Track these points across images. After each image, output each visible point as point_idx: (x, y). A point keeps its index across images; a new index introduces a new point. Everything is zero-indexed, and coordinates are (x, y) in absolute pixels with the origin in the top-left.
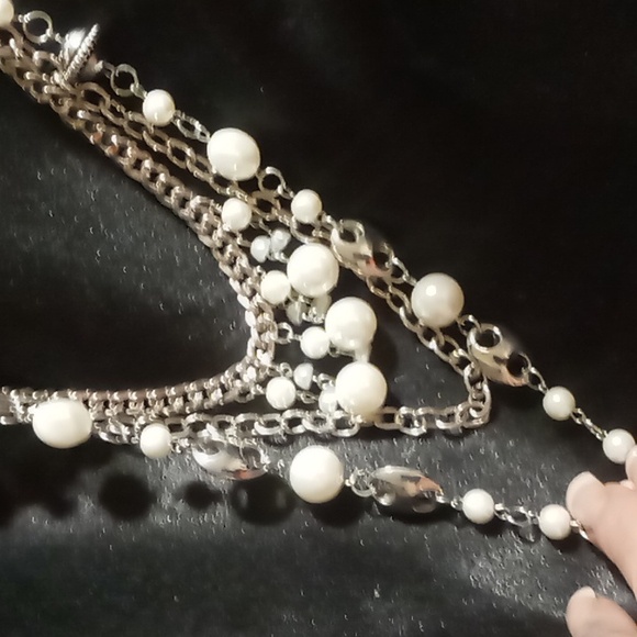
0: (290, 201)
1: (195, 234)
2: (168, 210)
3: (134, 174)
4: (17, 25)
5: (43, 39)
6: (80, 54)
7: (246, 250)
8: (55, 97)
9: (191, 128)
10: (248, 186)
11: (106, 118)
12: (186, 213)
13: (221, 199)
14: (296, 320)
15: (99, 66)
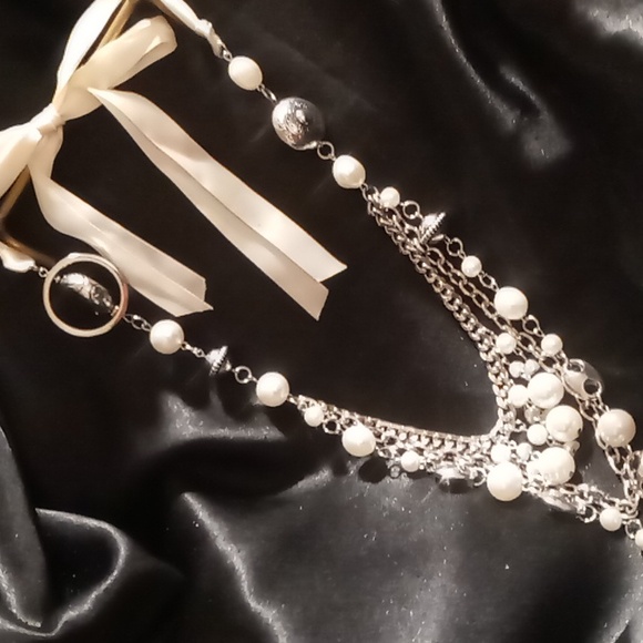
0: (541, 339)
1: (478, 350)
2: (465, 333)
3: (449, 307)
4: (399, 207)
5: (412, 217)
6: (431, 229)
7: (507, 367)
8: (412, 253)
9: (488, 282)
10: (517, 325)
11: (439, 270)
12: (475, 336)
13: (498, 332)
14: (529, 420)
15: (441, 237)
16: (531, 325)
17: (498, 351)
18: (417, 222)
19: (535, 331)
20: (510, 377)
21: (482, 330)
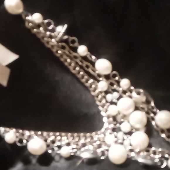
3: (73, 71)
5: (50, 28)
15: (66, 37)
16: (114, 76)
17: (100, 90)
18: (53, 31)
19: (117, 78)
20: (107, 102)
21: (91, 81)
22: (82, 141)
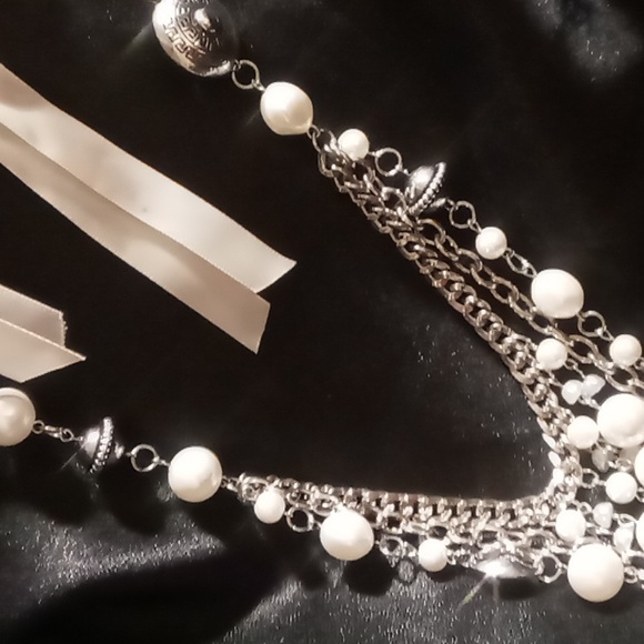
0: (608, 343)
1: (507, 369)
2: (485, 344)
3: (457, 306)
4: (369, 158)
5: (392, 173)
6: (429, 191)
7: (557, 391)
8: (396, 231)
9: (519, 264)
12: (502, 348)
13: (538, 338)
14: (602, 466)
15: (441, 202)
16: (591, 324)
17: (540, 367)
18: (401, 182)
19: (599, 332)
21: (512, 337)
22: (482, 524)
